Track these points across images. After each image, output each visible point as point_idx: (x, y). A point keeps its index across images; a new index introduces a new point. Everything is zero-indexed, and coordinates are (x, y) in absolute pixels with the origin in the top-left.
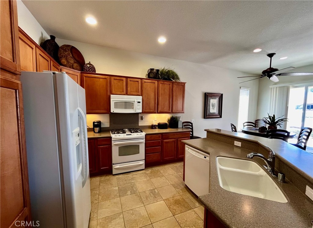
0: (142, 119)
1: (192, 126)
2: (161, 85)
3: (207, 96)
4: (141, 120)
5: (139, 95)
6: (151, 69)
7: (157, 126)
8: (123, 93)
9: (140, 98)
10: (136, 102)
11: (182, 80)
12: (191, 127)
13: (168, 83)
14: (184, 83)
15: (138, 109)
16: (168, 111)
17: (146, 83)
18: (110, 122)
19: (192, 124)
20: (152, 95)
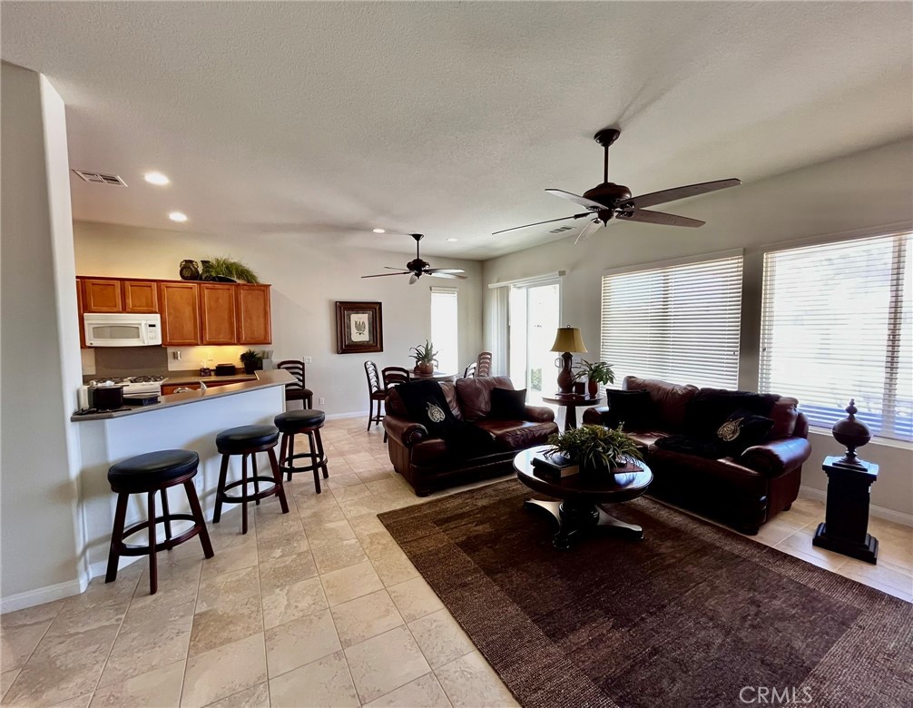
0: (175, 356)
1: (303, 370)
2: (206, 291)
3: (343, 309)
4: (173, 360)
5: (156, 313)
6: (186, 261)
7: (213, 370)
8: (115, 309)
9: (156, 319)
10: (143, 325)
11: (262, 280)
12: (301, 372)
13: (227, 287)
14: (267, 286)
15: (152, 337)
16: (230, 341)
17: (170, 289)
18: (96, 365)
19: (303, 364)
20: (187, 311)
